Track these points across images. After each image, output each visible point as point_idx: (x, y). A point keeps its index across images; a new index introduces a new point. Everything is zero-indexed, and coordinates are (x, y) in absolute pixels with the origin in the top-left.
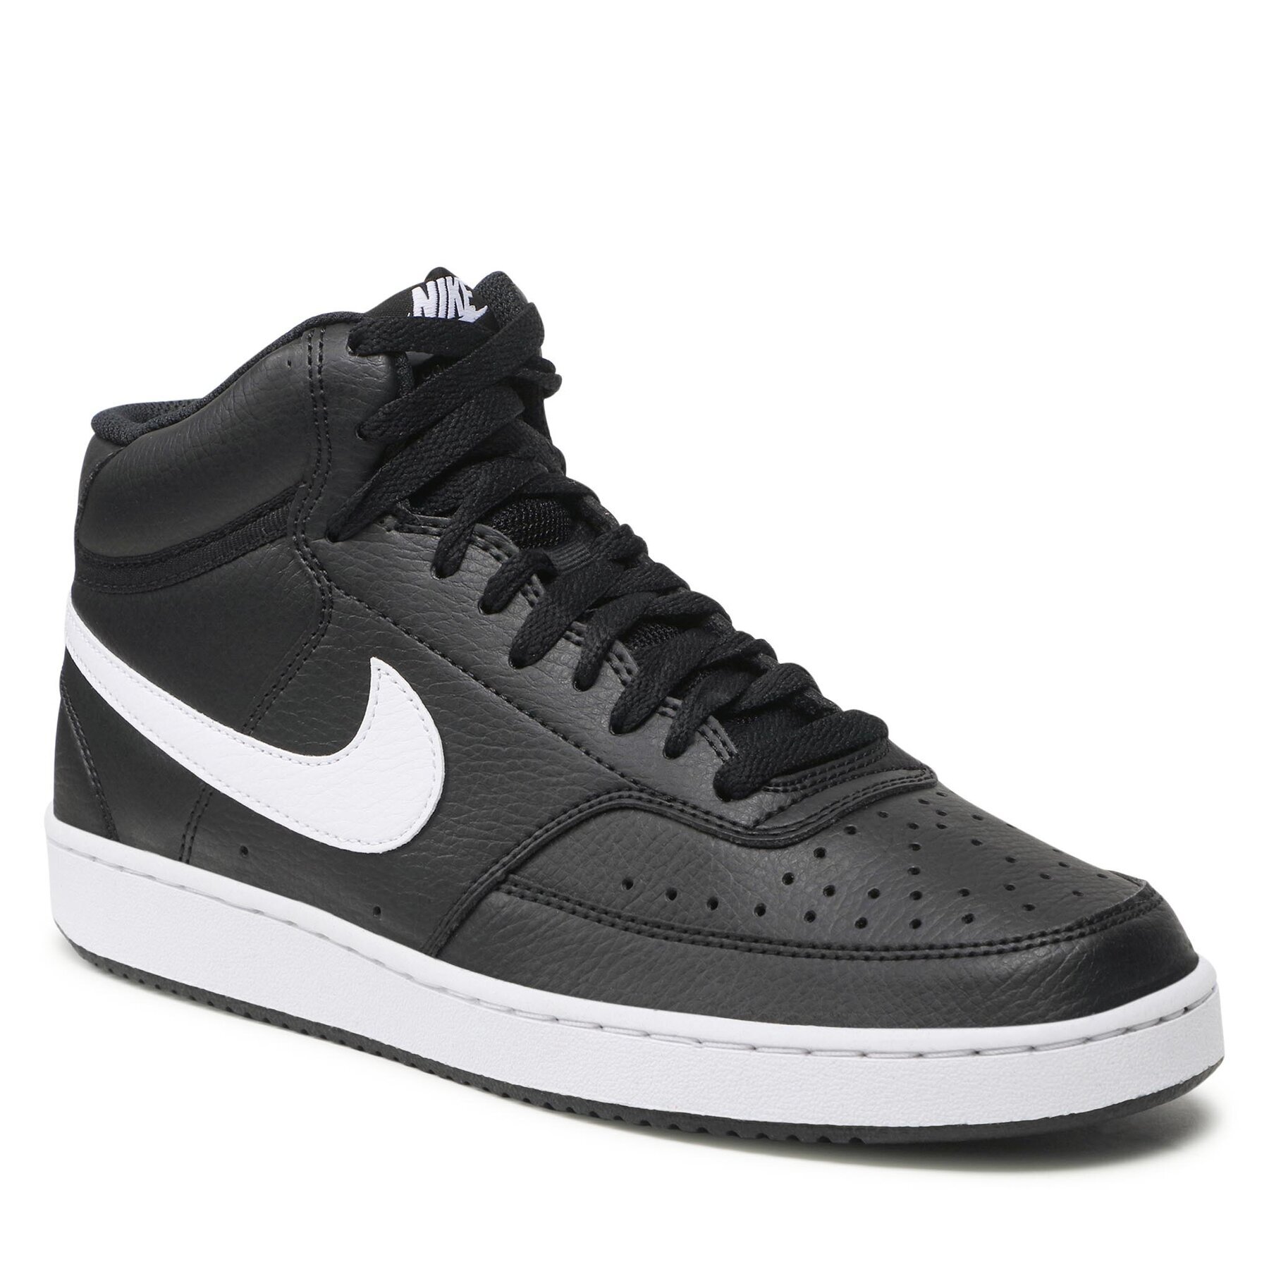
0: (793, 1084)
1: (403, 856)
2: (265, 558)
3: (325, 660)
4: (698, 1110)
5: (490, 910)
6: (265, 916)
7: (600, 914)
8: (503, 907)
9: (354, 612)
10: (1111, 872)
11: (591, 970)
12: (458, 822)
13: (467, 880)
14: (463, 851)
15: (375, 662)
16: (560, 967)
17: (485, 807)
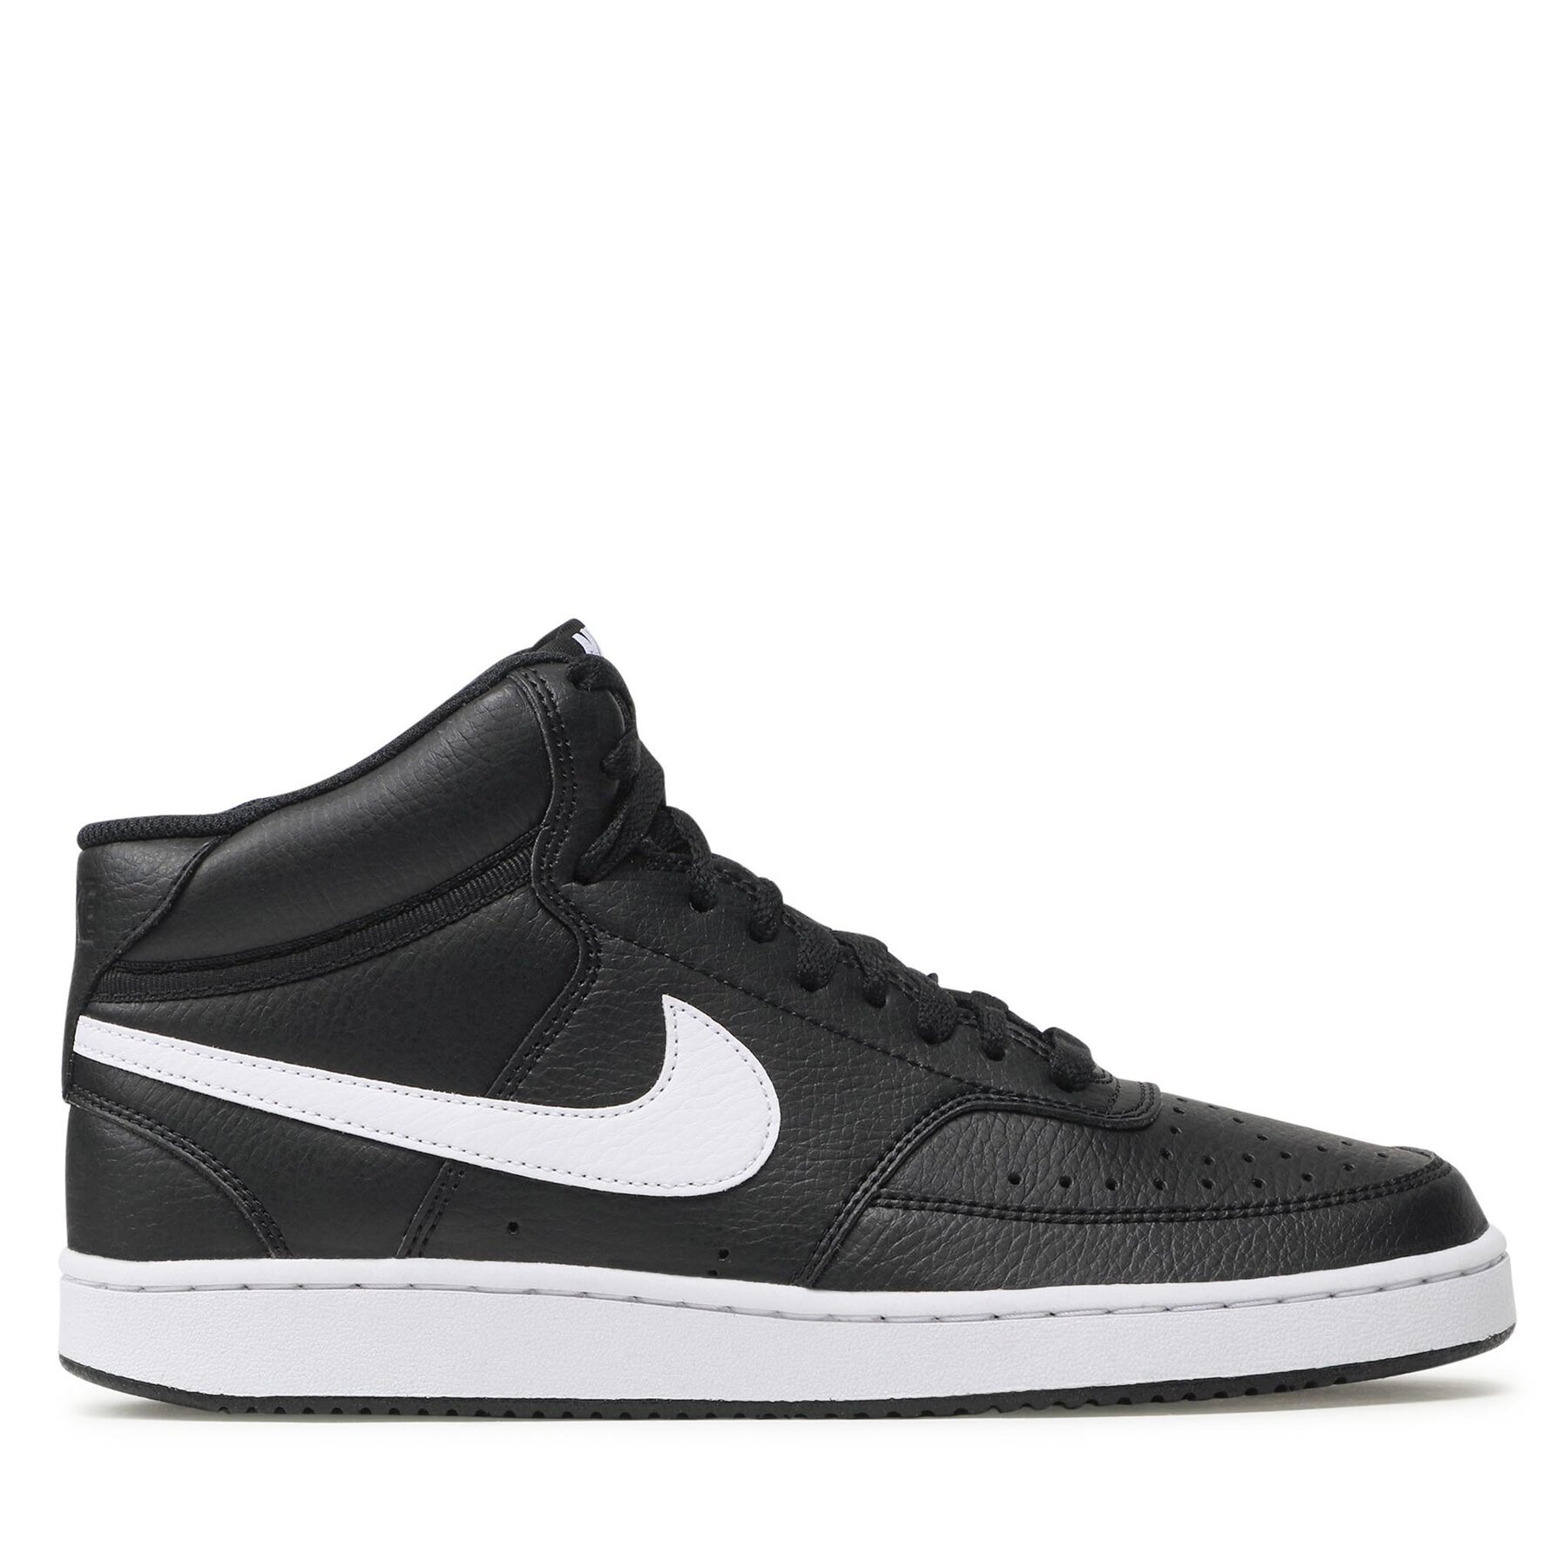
0: (1278, 1333)
1: (750, 1190)
2: (509, 909)
3: (602, 1006)
4: (1184, 1376)
5: (875, 1226)
6: (540, 1294)
7: (1002, 1213)
8: (891, 1221)
9: (627, 952)
10: (1401, 1148)
11: (1017, 1263)
12: (808, 1146)
13: (838, 1201)
14: (823, 1174)
15: (667, 1000)
16: (980, 1266)
17: (832, 1127)
